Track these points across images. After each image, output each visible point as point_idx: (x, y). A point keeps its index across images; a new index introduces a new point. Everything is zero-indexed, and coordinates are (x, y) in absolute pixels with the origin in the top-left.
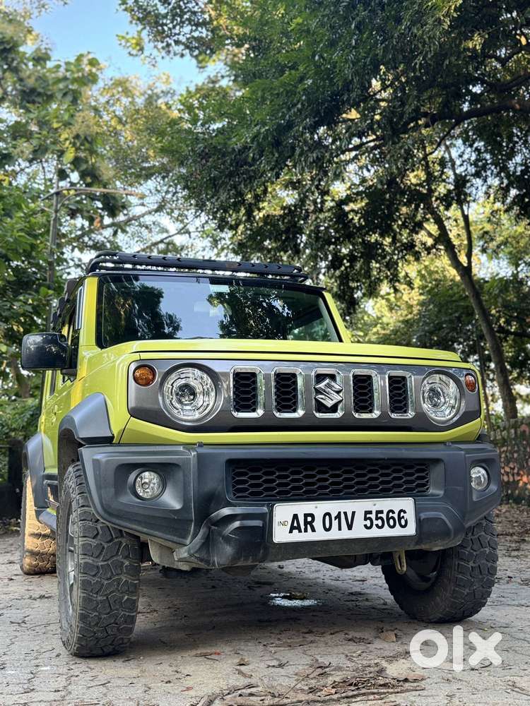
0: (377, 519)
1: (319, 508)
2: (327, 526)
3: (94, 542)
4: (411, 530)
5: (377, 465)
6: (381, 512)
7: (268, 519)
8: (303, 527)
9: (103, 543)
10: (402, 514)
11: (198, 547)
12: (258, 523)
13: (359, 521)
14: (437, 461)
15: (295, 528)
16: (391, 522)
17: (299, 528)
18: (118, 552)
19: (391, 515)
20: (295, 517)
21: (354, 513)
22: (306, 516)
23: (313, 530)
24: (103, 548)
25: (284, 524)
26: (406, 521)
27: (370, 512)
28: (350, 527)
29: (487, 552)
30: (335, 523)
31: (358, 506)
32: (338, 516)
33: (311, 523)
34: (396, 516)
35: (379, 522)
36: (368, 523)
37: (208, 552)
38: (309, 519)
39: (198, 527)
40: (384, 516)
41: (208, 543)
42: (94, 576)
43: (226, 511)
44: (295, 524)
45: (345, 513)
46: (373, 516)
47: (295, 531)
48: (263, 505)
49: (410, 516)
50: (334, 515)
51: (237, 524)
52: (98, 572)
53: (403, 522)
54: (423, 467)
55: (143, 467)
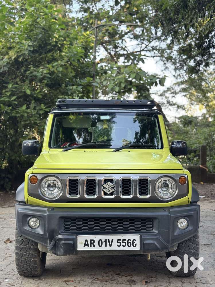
0: (123, 242)
1: (97, 238)
2: (100, 245)
3: (20, 239)
4: (138, 248)
6: (125, 240)
7: (75, 241)
8: (89, 245)
9: (23, 239)
10: (134, 241)
11: (51, 248)
12: (71, 242)
13: (115, 243)
14: (156, 218)
15: (86, 245)
16: (129, 244)
18: (29, 243)
19: (129, 241)
20: (86, 241)
21: (112, 240)
22: (91, 240)
23: (94, 246)
24: (23, 241)
25: (81, 243)
26: (136, 244)
27: (120, 240)
28: (110, 245)
29: (193, 252)
30: (104, 244)
31: (115, 237)
32: (105, 241)
33: (93, 243)
34: (131, 242)
35: (124, 244)
36: (119, 244)
37: (55, 250)
38: (92, 242)
39: (51, 241)
40: (126, 242)
42: (20, 251)
43: (60, 237)
44: (86, 244)
45: (109, 240)
46: (121, 241)
47: (86, 246)
48: (74, 235)
49: (138, 242)
50: (103, 241)
51: (63, 242)
52: (21, 250)
53: (134, 245)
54: (150, 220)
55: (33, 216)
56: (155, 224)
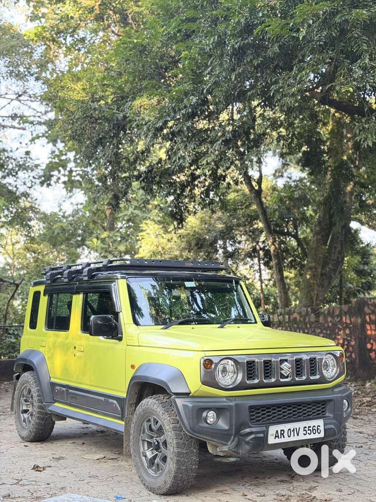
0: (309, 430)
1: (286, 427)
2: (289, 435)
3: (181, 442)
4: (322, 435)
5: (306, 404)
6: (310, 427)
7: (266, 433)
8: (280, 436)
10: (319, 427)
11: (234, 446)
12: (262, 435)
13: (302, 432)
14: (330, 400)
16: (314, 431)
17: (278, 437)
19: (314, 428)
20: (277, 431)
21: (299, 428)
22: (281, 431)
23: (284, 437)
25: (272, 435)
26: (320, 431)
27: (306, 427)
28: (298, 435)
30: (292, 433)
31: (301, 425)
32: (293, 430)
33: (283, 434)
34: (316, 428)
35: (310, 432)
36: (305, 432)
37: (238, 449)
38: (282, 432)
39: (235, 437)
40: (311, 429)
41: (238, 445)
43: (248, 430)
44: (277, 435)
45: (296, 429)
46: (307, 429)
47: (277, 438)
48: (263, 427)
49: (322, 428)
50: (292, 430)
51: (253, 436)
53: (319, 432)
54: (324, 403)
55: (210, 409)
56: (329, 406)
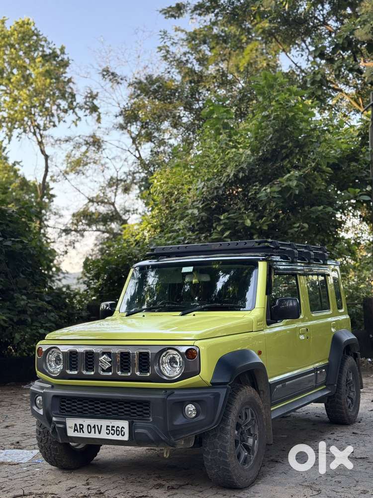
0: (112, 430)
1: (86, 422)
2: (89, 431)
4: (126, 438)
6: (114, 427)
7: (65, 425)
8: (79, 430)
10: (123, 429)
13: (104, 430)
16: (118, 433)
17: (77, 430)
19: (118, 429)
20: (76, 425)
21: (101, 426)
22: (80, 425)
23: (83, 432)
25: (71, 428)
27: (109, 426)
28: (100, 433)
30: (93, 430)
31: (104, 423)
32: (94, 427)
33: (82, 429)
34: (120, 430)
35: (113, 432)
36: (108, 432)
38: (82, 427)
40: (115, 429)
44: (76, 428)
45: (98, 426)
46: (110, 428)
47: (76, 432)
49: (126, 430)
50: (92, 426)
51: (56, 425)
53: (123, 434)
